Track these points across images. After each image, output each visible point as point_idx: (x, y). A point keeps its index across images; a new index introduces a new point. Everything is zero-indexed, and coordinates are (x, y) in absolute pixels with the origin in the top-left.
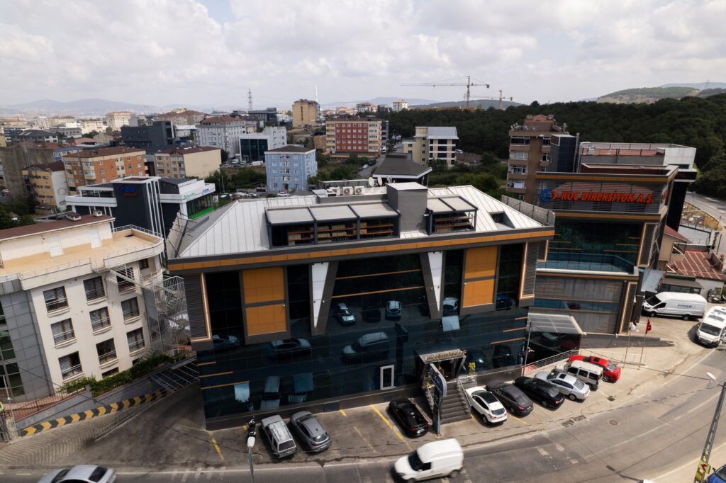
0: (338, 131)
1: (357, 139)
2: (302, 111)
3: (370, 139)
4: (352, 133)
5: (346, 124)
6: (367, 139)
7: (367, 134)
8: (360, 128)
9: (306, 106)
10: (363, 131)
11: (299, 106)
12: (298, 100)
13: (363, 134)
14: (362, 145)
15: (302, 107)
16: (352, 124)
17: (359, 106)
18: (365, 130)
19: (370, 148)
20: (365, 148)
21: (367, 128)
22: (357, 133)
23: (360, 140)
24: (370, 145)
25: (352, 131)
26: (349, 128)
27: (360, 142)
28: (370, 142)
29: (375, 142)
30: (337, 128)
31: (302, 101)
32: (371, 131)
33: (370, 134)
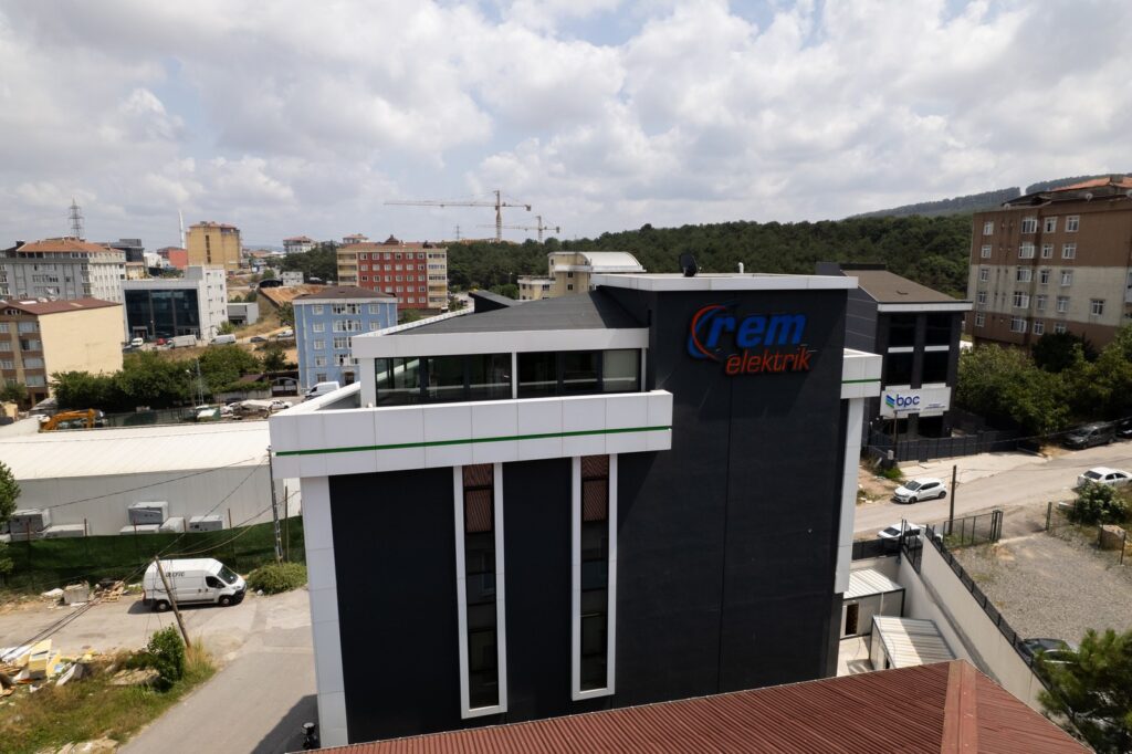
0: (364, 268)
1: (405, 284)
2: (208, 245)
3: (430, 283)
4: (394, 272)
5: (381, 254)
6: (425, 283)
7: (425, 273)
8: (410, 262)
9: (215, 236)
10: (416, 267)
11: (201, 235)
12: (198, 223)
13: (416, 273)
14: (416, 295)
15: (207, 237)
16: (393, 254)
17: (287, 244)
18: (420, 265)
19: (433, 299)
20: (422, 300)
21: (424, 262)
22: (404, 272)
23: (410, 284)
24: (431, 294)
25: (394, 268)
26: (387, 262)
27: (410, 290)
28: (432, 288)
29: (439, 288)
30: (361, 262)
31: (207, 227)
32: (433, 267)
33: (430, 272)
